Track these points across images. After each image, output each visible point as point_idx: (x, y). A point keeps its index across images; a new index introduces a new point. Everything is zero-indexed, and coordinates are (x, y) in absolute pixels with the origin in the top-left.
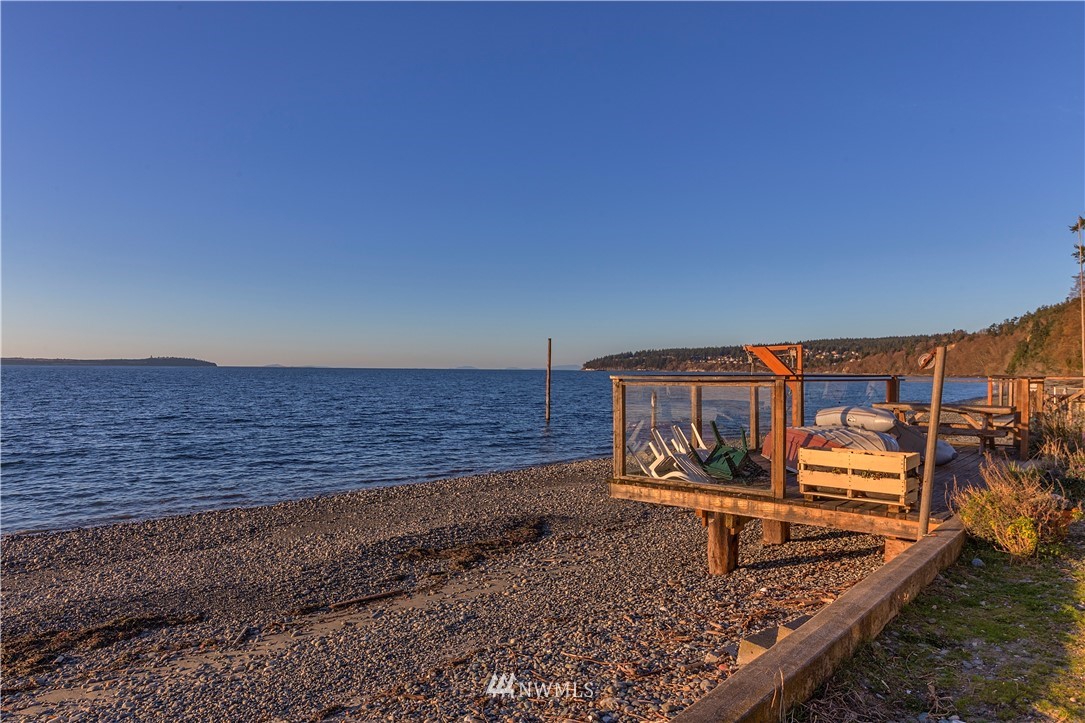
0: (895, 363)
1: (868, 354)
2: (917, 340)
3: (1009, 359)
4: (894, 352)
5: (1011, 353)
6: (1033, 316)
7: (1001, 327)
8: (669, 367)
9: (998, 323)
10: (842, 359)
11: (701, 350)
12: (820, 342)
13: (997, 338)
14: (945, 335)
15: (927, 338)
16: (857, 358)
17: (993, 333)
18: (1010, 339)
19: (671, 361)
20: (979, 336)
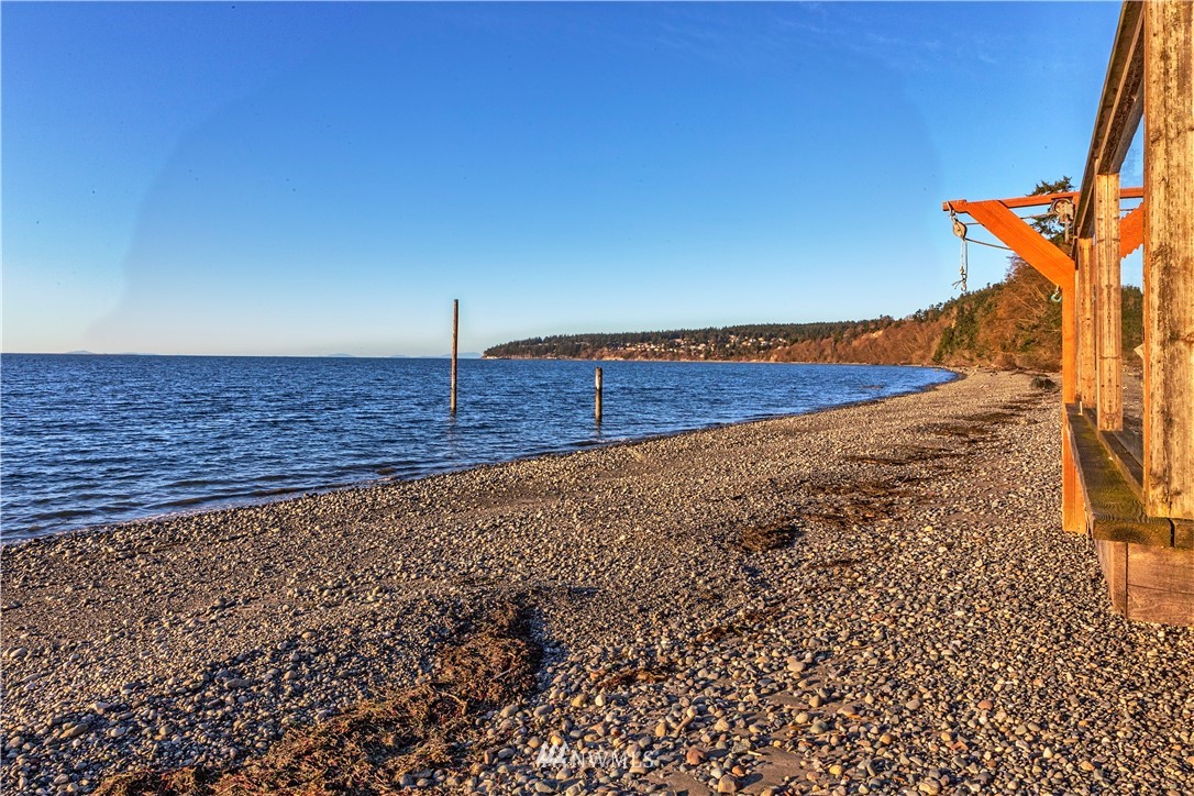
0: (824, 350)
1: (796, 341)
2: (844, 326)
3: (935, 345)
4: (822, 339)
5: (937, 341)
6: (957, 302)
7: (926, 313)
8: (584, 354)
9: (923, 309)
10: (770, 347)
11: (619, 335)
12: (747, 327)
13: (923, 324)
14: (872, 321)
15: (854, 325)
16: (785, 345)
17: (920, 319)
18: (935, 325)
19: (585, 348)
20: (905, 323)
